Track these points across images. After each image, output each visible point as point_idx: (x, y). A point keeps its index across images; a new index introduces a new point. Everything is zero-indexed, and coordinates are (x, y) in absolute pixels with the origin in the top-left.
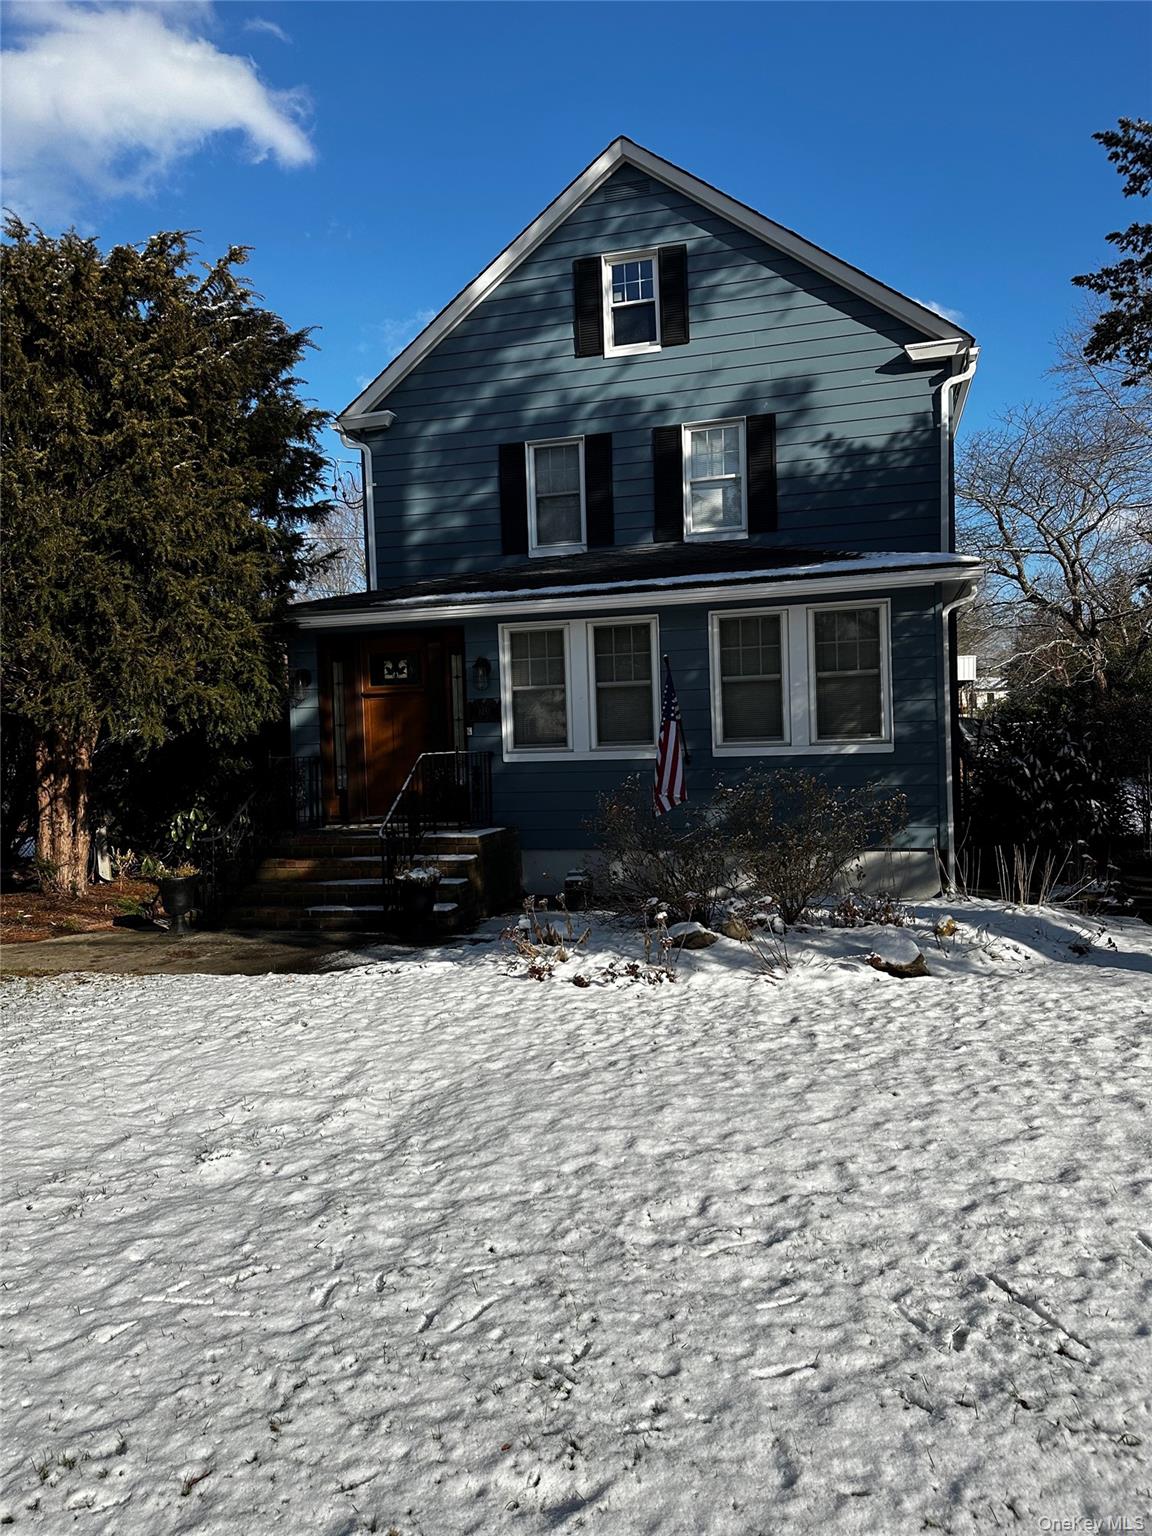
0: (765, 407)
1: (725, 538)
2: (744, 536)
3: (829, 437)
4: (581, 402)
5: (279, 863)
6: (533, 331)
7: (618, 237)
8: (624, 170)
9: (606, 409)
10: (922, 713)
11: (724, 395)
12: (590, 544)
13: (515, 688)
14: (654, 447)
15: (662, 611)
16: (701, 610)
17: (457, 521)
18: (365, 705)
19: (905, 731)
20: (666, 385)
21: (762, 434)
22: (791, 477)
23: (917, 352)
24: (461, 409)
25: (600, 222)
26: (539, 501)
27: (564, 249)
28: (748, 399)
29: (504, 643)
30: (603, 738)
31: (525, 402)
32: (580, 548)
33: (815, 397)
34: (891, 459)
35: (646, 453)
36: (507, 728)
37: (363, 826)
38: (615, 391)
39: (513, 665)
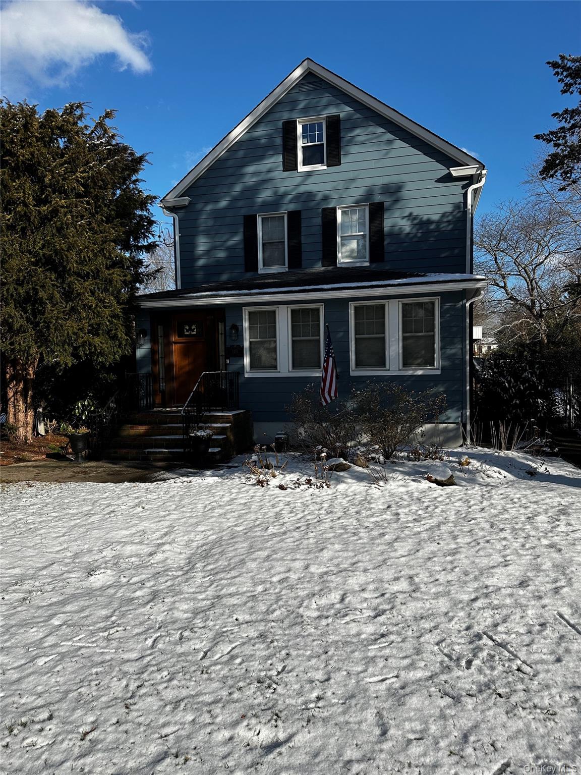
0: (378, 198)
1: (358, 265)
2: (367, 264)
3: (411, 214)
4: (285, 195)
5: (131, 427)
6: (261, 158)
7: (305, 111)
8: (309, 76)
9: (298, 198)
10: (454, 354)
11: (357, 192)
12: (289, 267)
13: (251, 340)
14: (322, 217)
15: (326, 302)
16: (346, 301)
17: (221, 254)
18: (175, 347)
19: (446, 363)
20: (328, 187)
21: (377, 212)
22: (391, 234)
23: (456, 172)
24: (225, 196)
25: (295, 102)
26: (264, 244)
27: (277, 115)
28: (368, 195)
29: (246, 316)
30: (295, 365)
31: (257, 194)
32: (284, 269)
33: (405, 194)
34: (442, 226)
35: (318, 221)
36: (247, 360)
37: (173, 409)
38: (302, 189)
39: (250, 328)
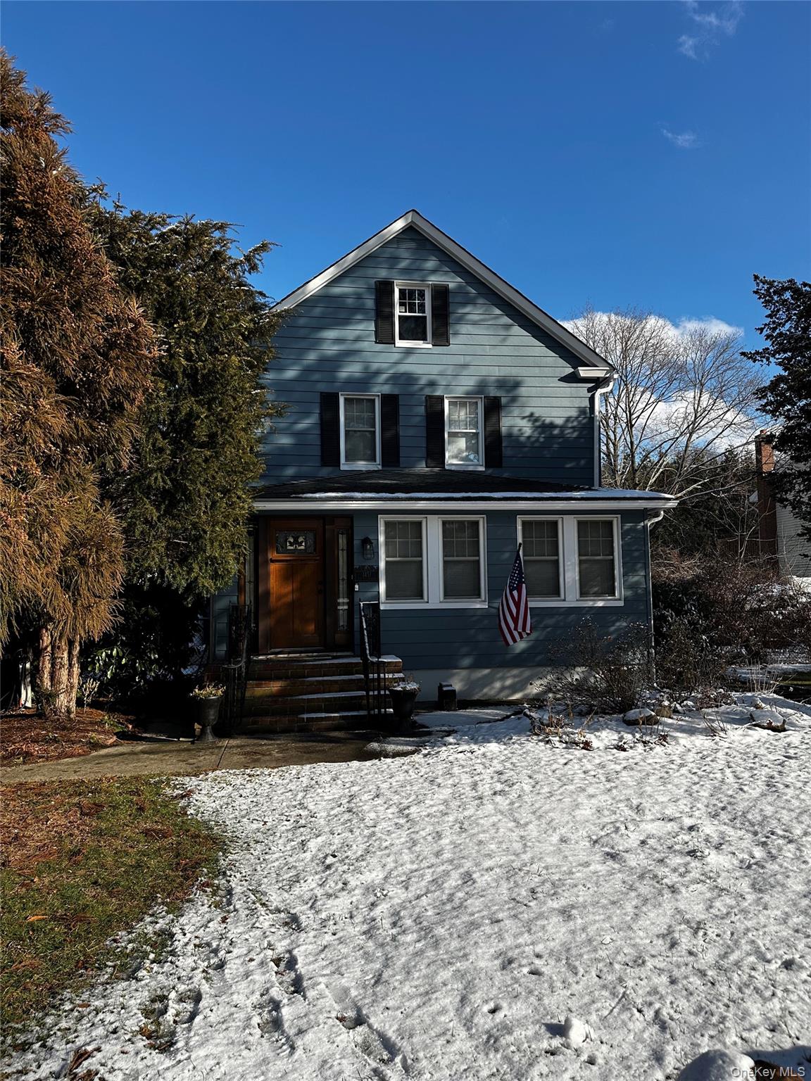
0: (493, 392)
1: (471, 468)
2: (482, 469)
3: (532, 415)
4: (378, 373)
6: (345, 322)
7: (406, 272)
8: (410, 230)
9: (396, 378)
10: (637, 583)
11: (467, 383)
12: (385, 463)
13: (388, 559)
14: (426, 406)
15: (490, 514)
16: (513, 514)
17: (285, 440)
18: (273, 567)
19: (629, 593)
20: (435, 370)
21: (493, 408)
22: (510, 435)
23: (584, 372)
24: (293, 364)
25: (395, 259)
26: (347, 432)
27: (370, 272)
28: (481, 387)
29: (382, 528)
30: (447, 594)
31: (339, 367)
32: (376, 466)
33: (523, 391)
34: (566, 432)
35: (421, 410)
36: (382, 587)
38: (403, 368)
39: (387, 543)
